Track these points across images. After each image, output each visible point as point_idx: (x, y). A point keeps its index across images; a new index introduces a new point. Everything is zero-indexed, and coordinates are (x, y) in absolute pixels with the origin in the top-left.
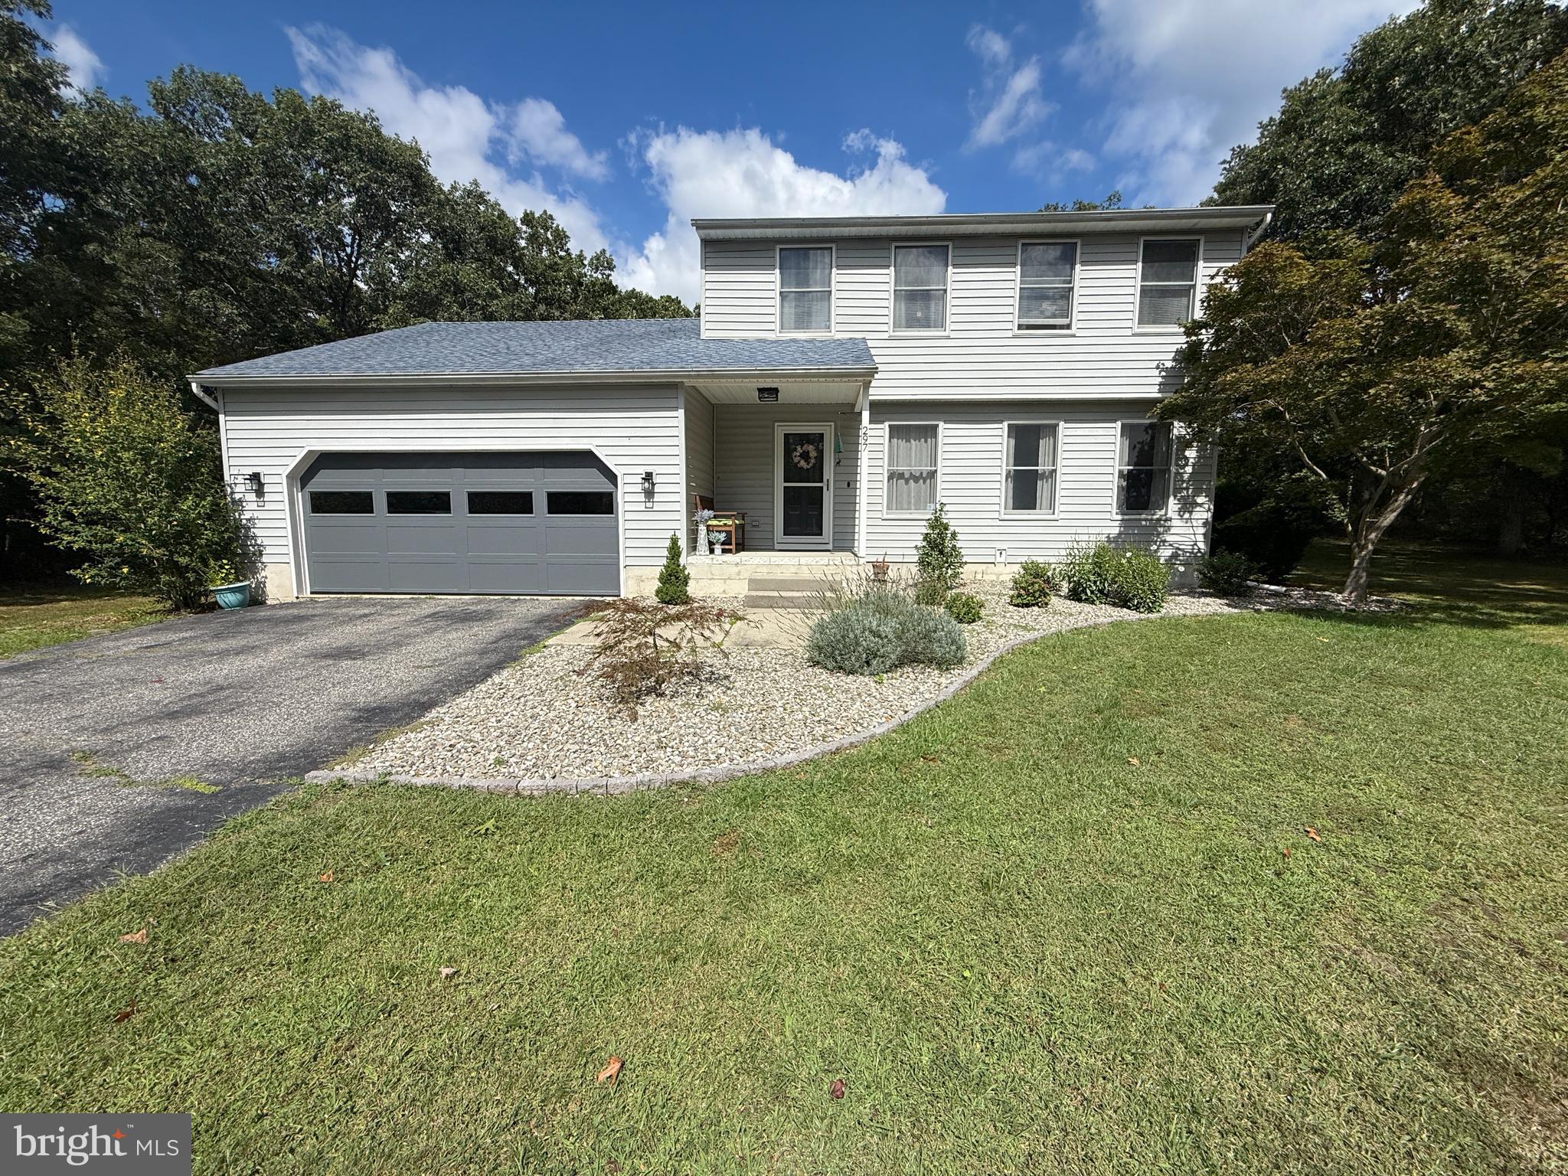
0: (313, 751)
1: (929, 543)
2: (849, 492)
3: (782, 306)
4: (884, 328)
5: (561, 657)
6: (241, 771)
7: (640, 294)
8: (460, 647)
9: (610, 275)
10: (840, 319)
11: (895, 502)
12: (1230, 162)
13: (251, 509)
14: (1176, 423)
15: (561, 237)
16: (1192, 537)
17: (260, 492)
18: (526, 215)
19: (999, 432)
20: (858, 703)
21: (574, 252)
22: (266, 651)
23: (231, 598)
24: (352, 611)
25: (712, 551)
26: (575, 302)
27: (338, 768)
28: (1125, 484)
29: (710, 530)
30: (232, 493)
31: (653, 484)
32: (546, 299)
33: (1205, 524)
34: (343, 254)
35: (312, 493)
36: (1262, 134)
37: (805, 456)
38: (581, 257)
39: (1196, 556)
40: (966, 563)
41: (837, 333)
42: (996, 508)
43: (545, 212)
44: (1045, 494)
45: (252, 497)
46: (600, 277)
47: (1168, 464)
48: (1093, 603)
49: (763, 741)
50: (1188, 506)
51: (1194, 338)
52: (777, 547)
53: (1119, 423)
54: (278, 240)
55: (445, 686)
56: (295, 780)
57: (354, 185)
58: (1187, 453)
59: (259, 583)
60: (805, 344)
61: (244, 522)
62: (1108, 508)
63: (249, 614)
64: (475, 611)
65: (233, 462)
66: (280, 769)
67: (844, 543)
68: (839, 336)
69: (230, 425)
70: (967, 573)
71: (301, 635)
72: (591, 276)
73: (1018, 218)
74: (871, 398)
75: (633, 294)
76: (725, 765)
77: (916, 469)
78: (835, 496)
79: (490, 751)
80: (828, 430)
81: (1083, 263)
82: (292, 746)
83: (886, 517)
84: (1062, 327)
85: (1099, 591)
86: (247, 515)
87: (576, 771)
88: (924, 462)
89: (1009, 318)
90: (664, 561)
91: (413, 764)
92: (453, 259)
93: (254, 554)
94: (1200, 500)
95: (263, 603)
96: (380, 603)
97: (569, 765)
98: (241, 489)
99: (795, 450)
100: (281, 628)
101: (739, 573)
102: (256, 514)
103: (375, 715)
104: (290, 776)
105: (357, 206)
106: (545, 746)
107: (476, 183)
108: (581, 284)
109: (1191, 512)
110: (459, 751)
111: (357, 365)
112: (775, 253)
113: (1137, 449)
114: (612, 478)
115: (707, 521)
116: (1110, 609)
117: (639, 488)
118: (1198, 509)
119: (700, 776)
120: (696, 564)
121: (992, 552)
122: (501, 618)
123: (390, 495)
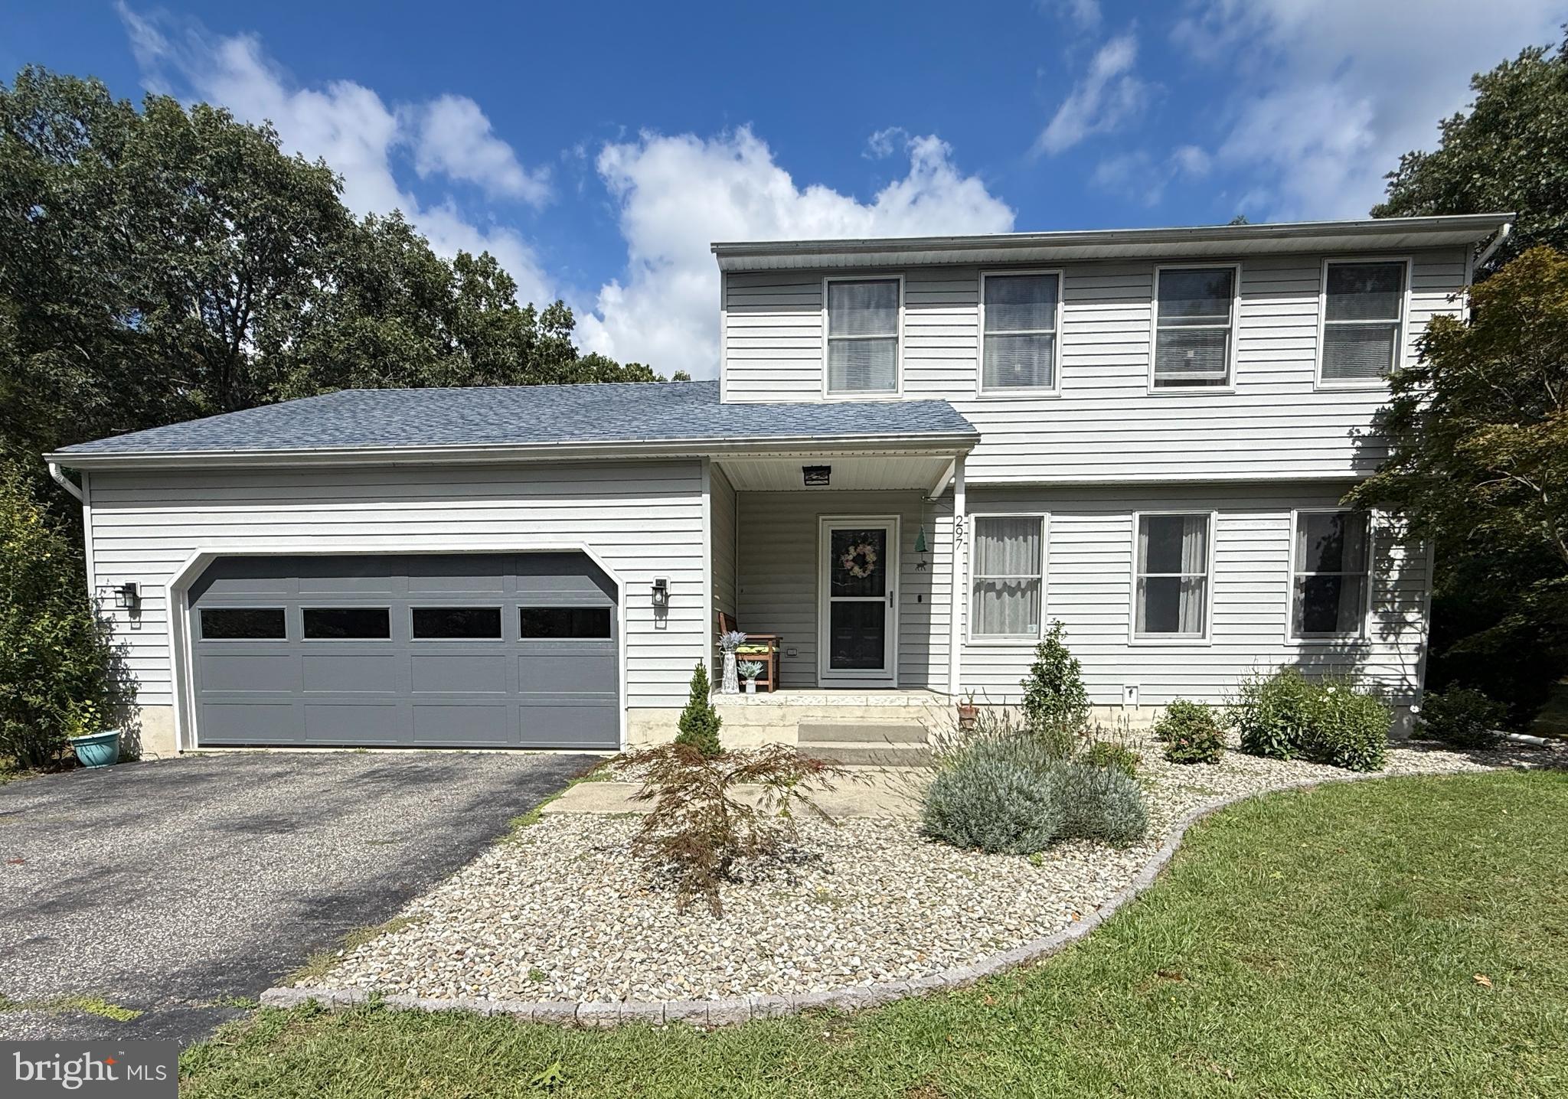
0: (260, 959)
1: (1041, 676)
2: (921, 608)
3: (830, 359)
4: (971, 386)
5: (570, 830)
6: (165, 987)
7: (604, 359)
8: (424, 816)
9: (568, 334)
10: (909, 375)
11: (982, 622)
12: (1398, 175)
13: (122, 632)
14: (1374, 512)
15: (506, 285)
16: (1400, 668)
17: (135, 610)
18: (461, 257)
19: (1127, 526)
20: (1024, 894)
21: (522, 305)
22: (157, 821)
23: (96, 752)
24: (259, 768)
25: (742, 689)
26: (523, 369)
27: (300, 984)
28: (1303, 596)
29: (740, 659)
30: (99, 611)
31: (667, 596)
32: (486, 365)
33: (1419, 649)
34: (225, 308)
35: (203, 611)
36: (1446, 134)
37: (860, 560)
38: (530, 311)
39: (1406, 695)
40: (1092, 704)
41: (907, 393)
42: (1124, 629)
43: (486, 253)
44: (1190, 612)
45: (124, 616)
46: (555, 336)
47: (1363, 566)
48: (1281, 757)
49: (909, 947)
50: (1393, 625)
51: (1402, 395)
52: (821, 683)
53: (1295, 513)
54: (147, 288)
55: (420, 868)
56: (243, 1002)
57: (246, 217)
58: (1392, 553)
59: (130, 732)
60: (865, 408)
61: (113, 649)
62: (1280, 629)
63: (122, 773)
64: (427, 769)
65: (100, 569)
66: (219, 985)
67: (914, 678)
68: (908, 397)
69: (97, 520)
70: (1096, 716)
71: (199, 800)
72: (543, 335)
73: (1158, 235)
74: (967, 480)
75: (593, 359)
76: (868, 982)
77: (1011, 577)
78: (901, 614)
79: (518, 961)
80: (892, 525)
81: (1245, 295)
82: (227, 952)
83: (971, 642)
84: (1214, 383)
85: (1290, 741)
86: (117, 641)
87: (655, 991)
88: (1022, 568)
89: (1143, 370)
90: (687, 701)
91: (410, 980)
92: (369, 313)
93: (125, 693)
94: (1410, 617)
95: (135, 759)
96: (295, 758)
97: (641, 982)
98: (110, 607)
99: (848, 552)
100: (169, 792)
101: (783, 717)
102: (129, 640)
103: (333, 908)
104: (236, 995)
105: (248, 247)
106: (596, 954)
107: (398, 215)
108: (531, 346)
109: (1398, 634)
110: (472, 960)
111: (266, 439)
112: (821, 288)
113: (1322, 548)
114: (610, 587)
115: (736, 646)
116: (1310, 767)
117: (648, 602)
118: (1407, 629)
119: (840, 999)
120: (724, 702)
121: (1119, 690)
122: (466, 778)
123: (307, 613)
